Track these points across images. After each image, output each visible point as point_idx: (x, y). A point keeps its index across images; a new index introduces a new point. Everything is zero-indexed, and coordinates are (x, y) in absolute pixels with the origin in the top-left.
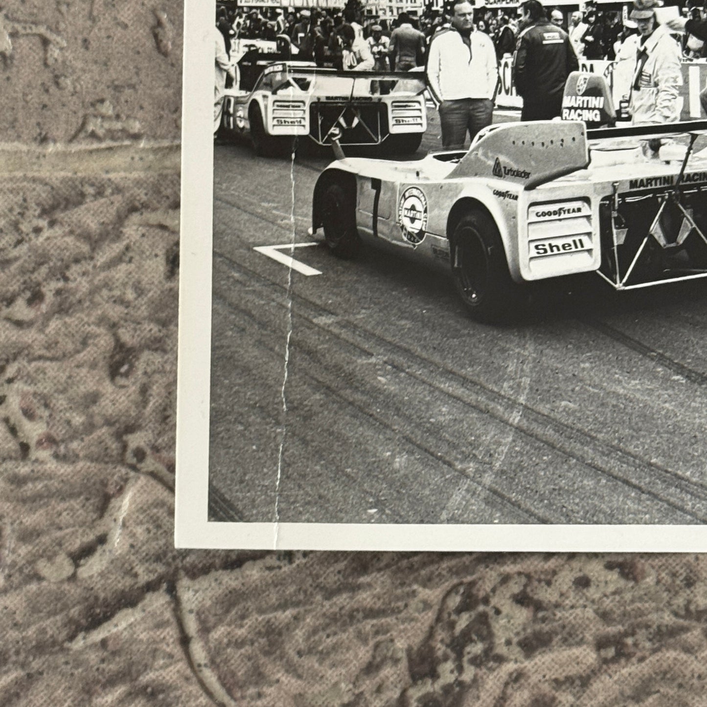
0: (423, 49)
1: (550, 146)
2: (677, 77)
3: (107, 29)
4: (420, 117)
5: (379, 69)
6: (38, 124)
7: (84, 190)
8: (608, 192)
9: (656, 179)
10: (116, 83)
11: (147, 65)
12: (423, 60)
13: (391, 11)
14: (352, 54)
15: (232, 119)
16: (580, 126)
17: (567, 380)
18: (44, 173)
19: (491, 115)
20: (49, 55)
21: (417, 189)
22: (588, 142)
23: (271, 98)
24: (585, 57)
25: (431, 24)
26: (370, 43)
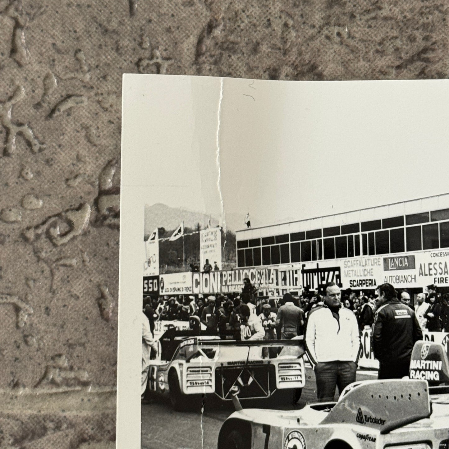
0: (302, 322)
1: (401, 399)
3: (63, 300)
4: (301, 376)
5: (269, 338)
6: (12, 373)
7: (46, 424)
8: (446, 437)
10: (70, 342)
11: (93, 328)
12: (302, 330)
13: (278, 292)
14: (248, 327)
15: (155, 383)
16: (424, 384)
18: (16, 410)
19: (355, 374)
20: (20, 319)
21: (298, 432)
22: (430, 397)
23: (186, 365)
24: (427, 330)
25: (309, 302)
26: (261, 318)
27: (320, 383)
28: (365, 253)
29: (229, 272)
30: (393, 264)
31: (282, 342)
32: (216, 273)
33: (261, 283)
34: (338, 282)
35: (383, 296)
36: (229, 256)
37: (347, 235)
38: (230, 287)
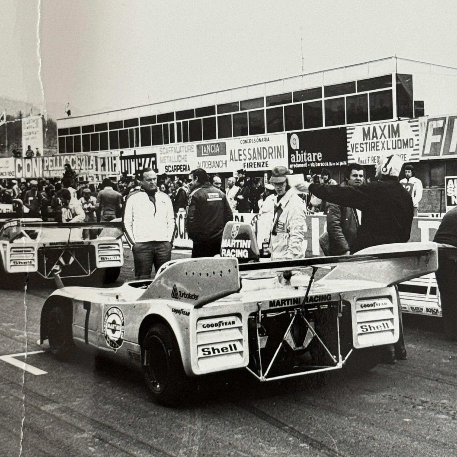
0: (121, 205)
1: (213, 276)
2: (303, 225)
4: (119, 255)
5: (90, 220)
8: (254, 309)
9: (288, 300)
12: (121, 213)
13: (98, 178)
14: (69, 210)
16: (234, 261)
17: (225, 447)
19: (170, 253)
21: (117, 308)
22: (240, 273)
23: (9, 246)
24: (237, 211)
25: (126, 187)
26: (82, 202)
27: (137, 262)
28: (179, 140)
29: (51, 158)
30: (205, 151)
31: (102, 224)
32: (38, 159)
33: (81, 169)
34: (155, 168)
35: (196, 181)
36: (50, 143)
37: (162, 124)
38: (51, 172)
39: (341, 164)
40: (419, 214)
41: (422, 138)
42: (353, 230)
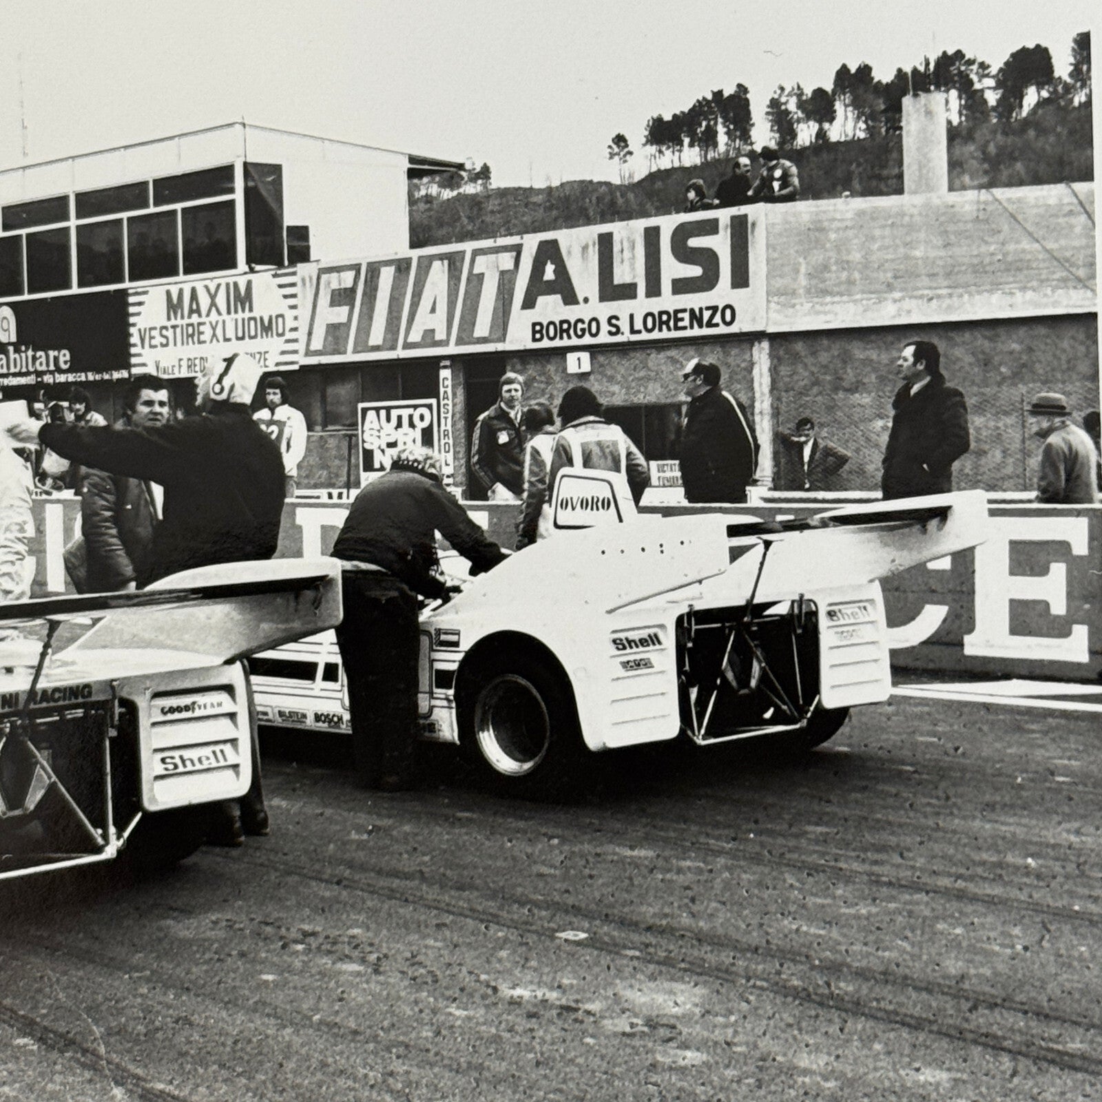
39: (116, 375)
40: (298, 492)
41: (304, 312)
42: (144, 531)
